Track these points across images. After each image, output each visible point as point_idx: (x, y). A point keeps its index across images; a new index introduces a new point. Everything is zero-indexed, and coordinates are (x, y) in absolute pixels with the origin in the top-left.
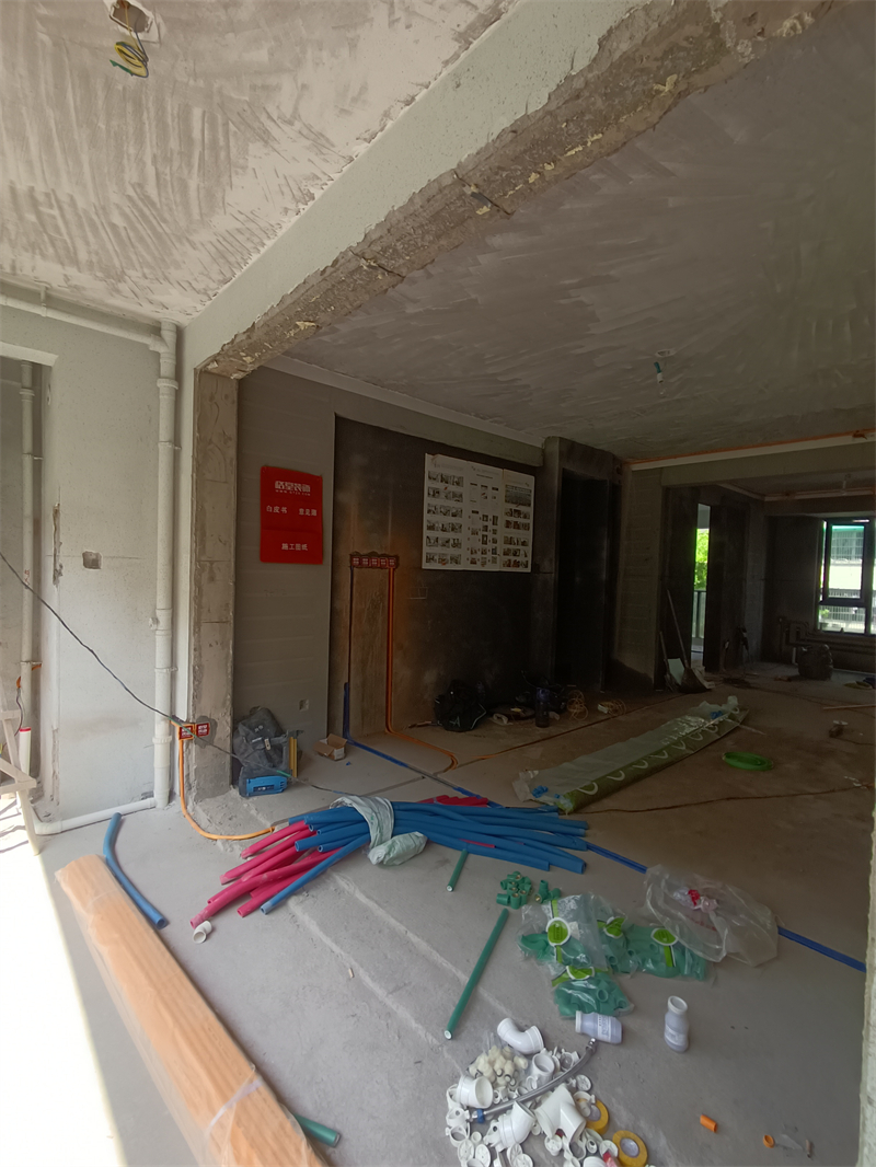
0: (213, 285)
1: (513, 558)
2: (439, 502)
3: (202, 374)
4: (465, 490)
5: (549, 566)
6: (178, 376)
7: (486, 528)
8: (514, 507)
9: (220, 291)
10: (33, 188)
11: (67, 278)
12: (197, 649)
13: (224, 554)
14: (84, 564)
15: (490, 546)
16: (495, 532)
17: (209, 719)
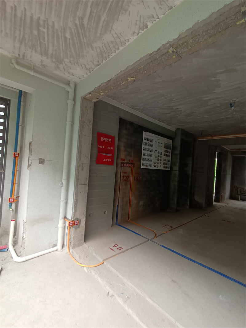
0: (93, 67)
1: (166, 166)
2: (146, 147)
3: (84, 99)
4: (153, 143)
5: (176, 168)
6: (74, 99)
7: (159, 156)
8: (166, 149)
9: (95, 69)
10: (40, 17)
11: (42, 61)
12: (76, 194)
13: (86, 161)
14: (39, 163)
15: (159, 161)
16: (161, 157)
17: (79, 219)
